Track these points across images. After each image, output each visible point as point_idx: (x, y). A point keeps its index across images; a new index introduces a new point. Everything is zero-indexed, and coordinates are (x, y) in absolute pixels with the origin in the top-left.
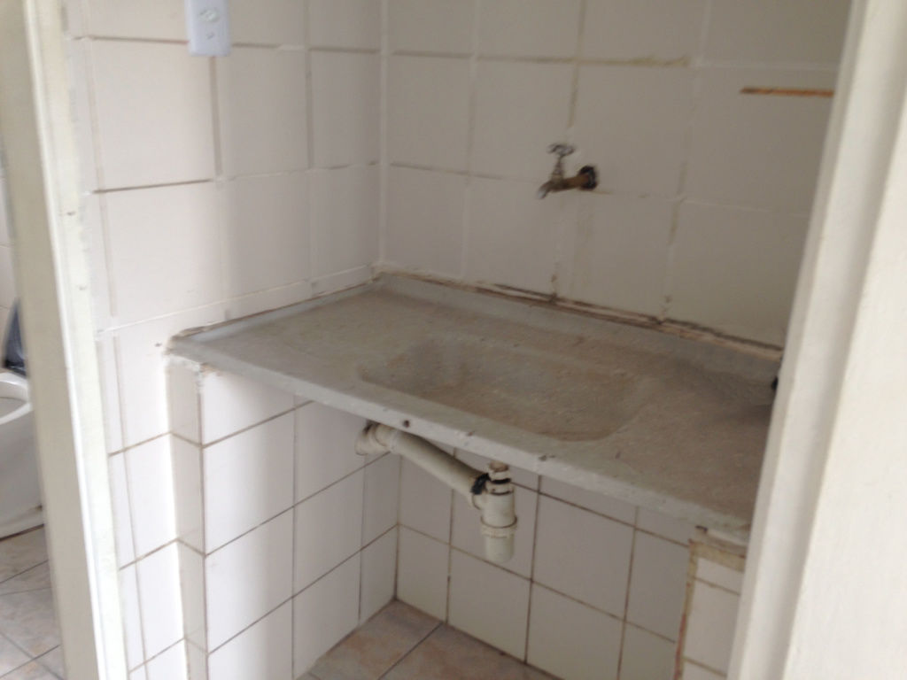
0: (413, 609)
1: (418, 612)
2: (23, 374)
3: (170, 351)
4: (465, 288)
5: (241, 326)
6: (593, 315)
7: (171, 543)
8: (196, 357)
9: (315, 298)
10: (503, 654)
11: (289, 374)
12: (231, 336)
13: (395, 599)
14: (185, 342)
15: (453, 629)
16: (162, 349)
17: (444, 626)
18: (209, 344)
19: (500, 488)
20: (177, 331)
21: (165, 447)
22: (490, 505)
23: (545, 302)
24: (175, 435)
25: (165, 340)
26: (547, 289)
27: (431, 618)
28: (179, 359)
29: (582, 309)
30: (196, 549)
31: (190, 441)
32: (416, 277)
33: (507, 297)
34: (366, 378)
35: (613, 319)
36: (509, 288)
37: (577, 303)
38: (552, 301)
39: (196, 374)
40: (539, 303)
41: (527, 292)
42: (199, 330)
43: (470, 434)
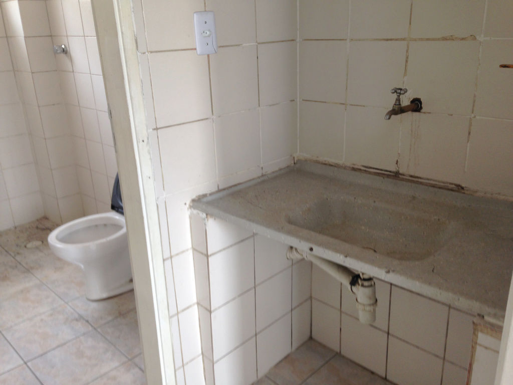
0: (320, 344)
1: (324, 347)
2: (122, 213)
3: (191, 207)
4: (345, 168)
5: (225, 193)
6: (421, 183)
7: (194, 304)
8: (203, 211)
9: (263, 176)
10: (372, 373)
11: (250, 220)
12: (221, 199)
13: (311, 338)
14: (198, 202)
15: (343, 357)
16: (187, 206)
17: (338, 355)
18: (209, 203)
19: (366, 283)
20: (194, 197)
21: (190, 255)
22: (361, 292)
23: (393, 176)
24: (194, 249)
25: (188, 202)
26: (393, 168)
27: (331, 350)
28: (195, 212)
29: (414, 180)
30: (206, 309)
31: (202, 253)
32: (317, 162)
33: (370, 173)
34: (290, 222)
35: (434, 186)
36: (371, 168)
37: (411, 176)
38: (396, 175)
39: (204, 219)
40: (388, 176)
41: (381, 170)
42: (205, 196)
43: (346, 257)
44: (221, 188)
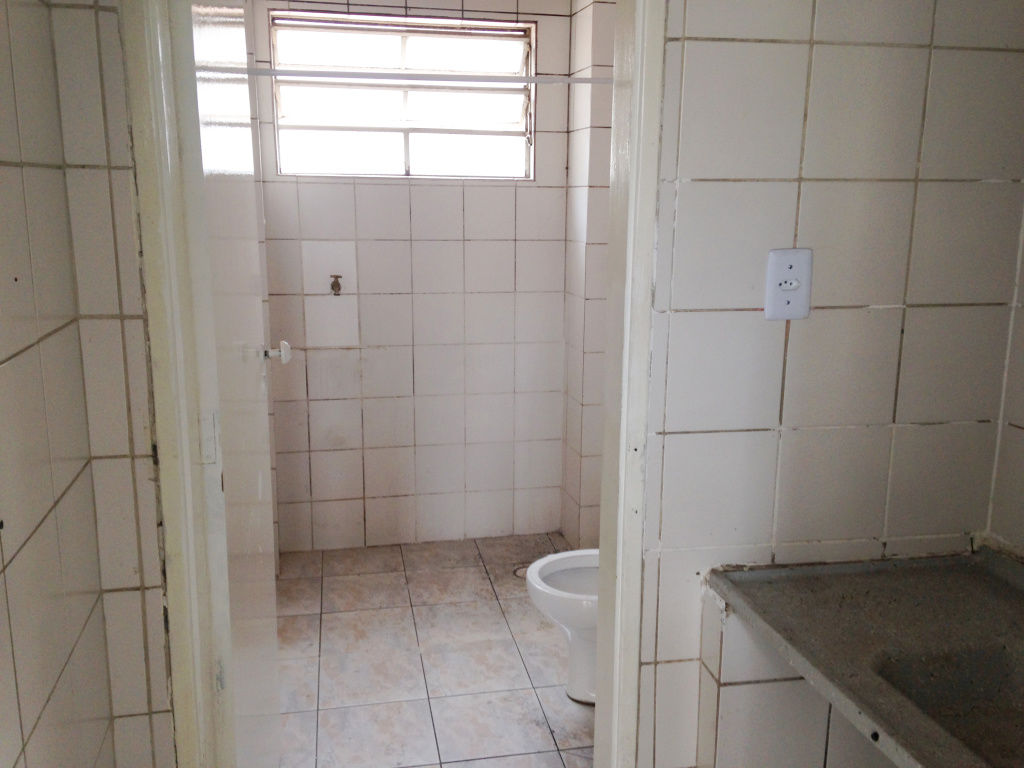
8: (723, 595)
9: (884, 559)
16: (701, 577)
20: (718, 565)
21: (694, 672)
24: (702, 663)
25: (705, 572)
31: (712, 676)
42: (739, 568)
44: (778, 561)
